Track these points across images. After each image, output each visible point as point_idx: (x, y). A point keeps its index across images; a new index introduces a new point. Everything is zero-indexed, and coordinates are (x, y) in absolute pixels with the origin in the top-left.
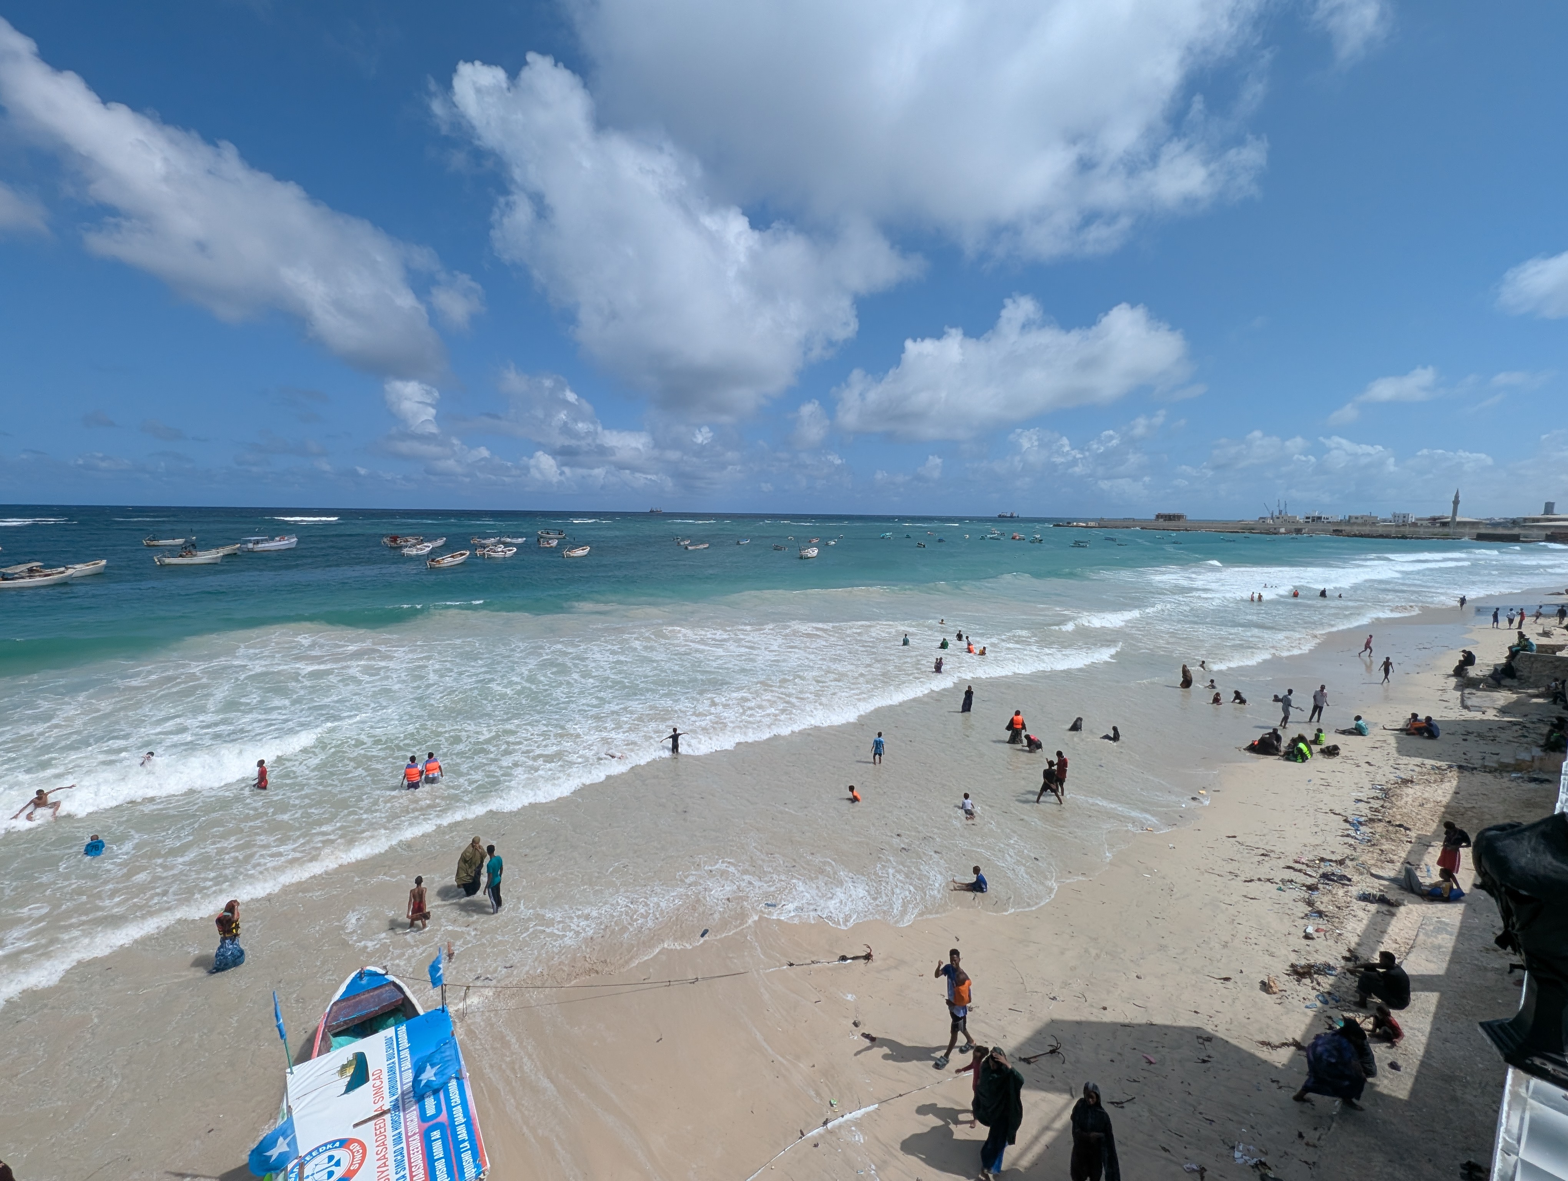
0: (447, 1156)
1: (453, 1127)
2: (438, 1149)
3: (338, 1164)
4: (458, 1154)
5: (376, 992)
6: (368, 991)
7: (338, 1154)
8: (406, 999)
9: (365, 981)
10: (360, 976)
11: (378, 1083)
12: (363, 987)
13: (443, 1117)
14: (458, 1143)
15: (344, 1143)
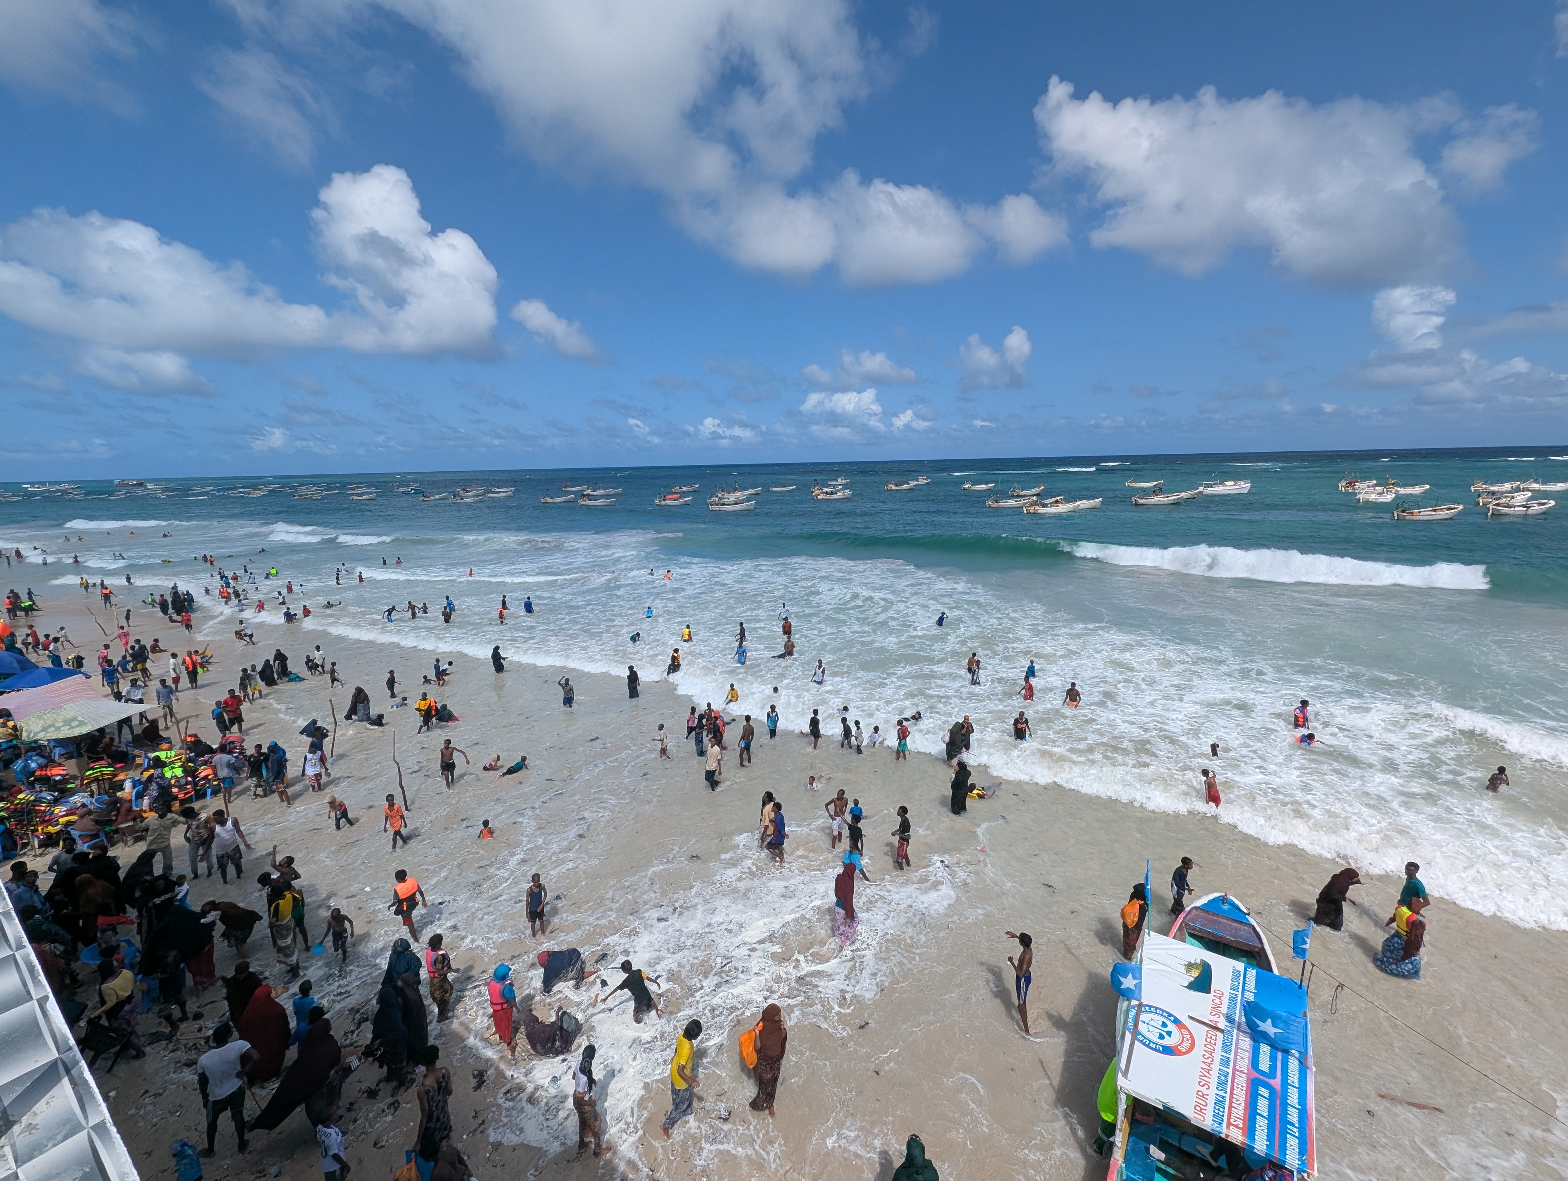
3: (1169, 1033)
7: (1171, 1027)
9: (1226, 907)
10: (1224, 900)
11: (1217, 1001)
13: (1277, 1082)
15: (1177, 1022)
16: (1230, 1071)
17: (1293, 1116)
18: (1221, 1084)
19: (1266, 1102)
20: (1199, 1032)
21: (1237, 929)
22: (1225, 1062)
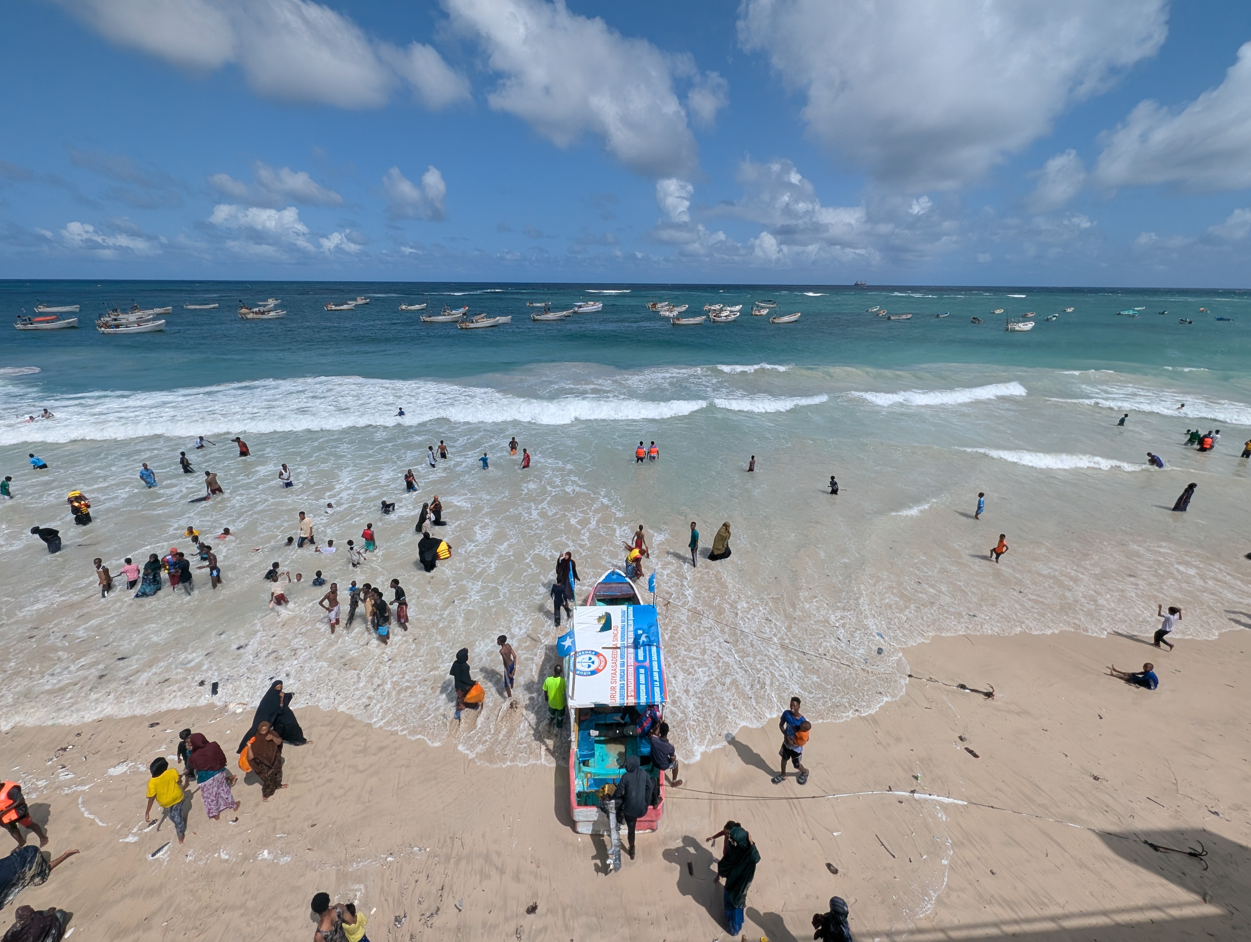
0: (646, 684)
1: (652, 672)
2: (642, 678)
3: (593, 663)
4: (653, 687)
5: (620, 585)
6: (616, 583)
7: (594, 658)
8: (635, 594)
9: (615, 577)
10: (613, 573)
11: (616, 632)
12: (614, 580)
13: (647, 663)
14: (654, 681)
15: (597, 654)
16: (625, 668)
17: (656, 677)
18: (622, 677)
19: (644, 676)
20: (608, 654)
21: (621, 588)
22: (622, 665)
